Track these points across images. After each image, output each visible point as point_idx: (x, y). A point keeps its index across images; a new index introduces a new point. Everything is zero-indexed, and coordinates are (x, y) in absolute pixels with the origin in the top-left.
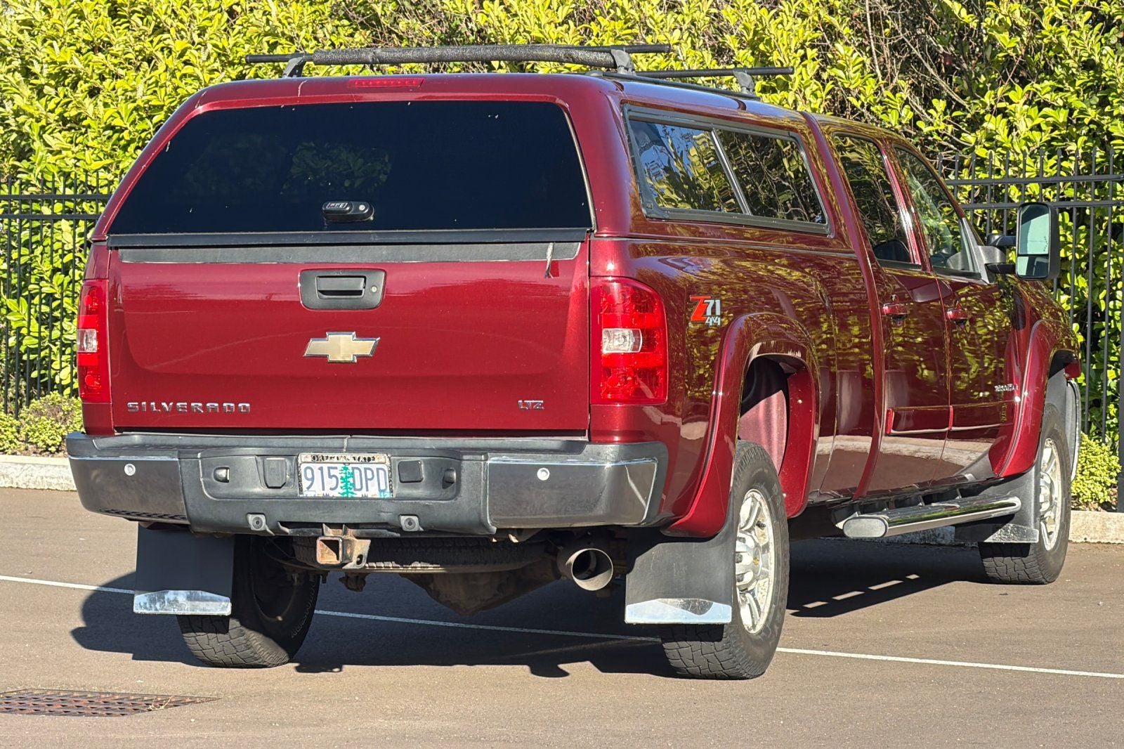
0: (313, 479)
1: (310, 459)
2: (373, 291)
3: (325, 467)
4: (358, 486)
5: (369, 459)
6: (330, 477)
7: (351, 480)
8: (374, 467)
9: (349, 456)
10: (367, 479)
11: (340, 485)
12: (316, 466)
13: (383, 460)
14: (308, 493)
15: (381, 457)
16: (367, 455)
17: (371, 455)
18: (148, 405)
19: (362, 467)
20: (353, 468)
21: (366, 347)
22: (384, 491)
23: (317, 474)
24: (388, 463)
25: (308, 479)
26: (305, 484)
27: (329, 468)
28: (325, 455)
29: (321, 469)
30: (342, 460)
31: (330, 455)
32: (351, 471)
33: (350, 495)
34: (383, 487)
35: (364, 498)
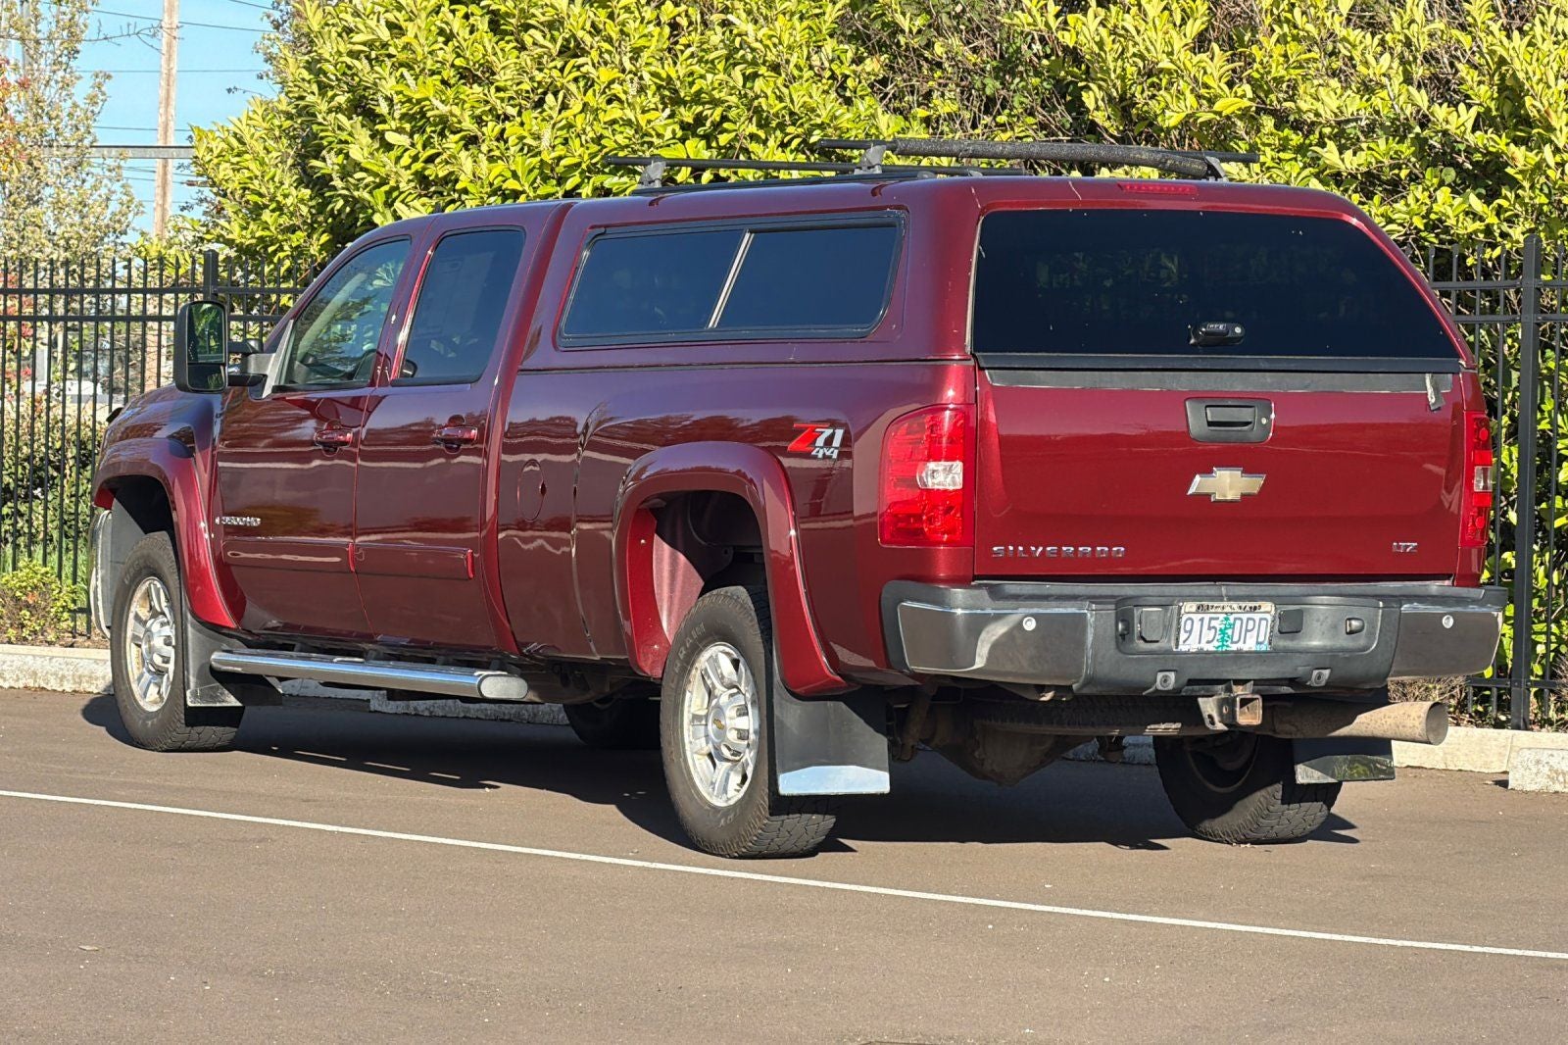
0: (1190, 632)
1: (1194, 609)
2: (1264, 423)
3: (1207, 617)
4: (1236, 638)
5: (1255, 608)
6: (1210, 628)
7: (1229, 632)
8: (1256, 616)
9: (1235, 605)
10: (1247, 631)
11: (1218, 637)
12: (1196, 617)
13: (1268, 609)
14: (1183, 648)
15: (1268, 606)
16: (1253, 604)
17: (1257, 604)
18: (1016, 548)
19: (1244, 617)
20: (1235, 619)
21: (1253, 484)
22: (1261, 643)
23: (1197, 625)
24: (1273, 612)
25: (1186, 632)
26: (1183, 636)
27: (1211, 619)
28: (1210, 604)
29: (1202, 620)
30: (1226, 610)
31: (1216, 604)
32: (1232, 621)
33: (1224, 649)
34: (1261, 639)
35: (1239, 652)
